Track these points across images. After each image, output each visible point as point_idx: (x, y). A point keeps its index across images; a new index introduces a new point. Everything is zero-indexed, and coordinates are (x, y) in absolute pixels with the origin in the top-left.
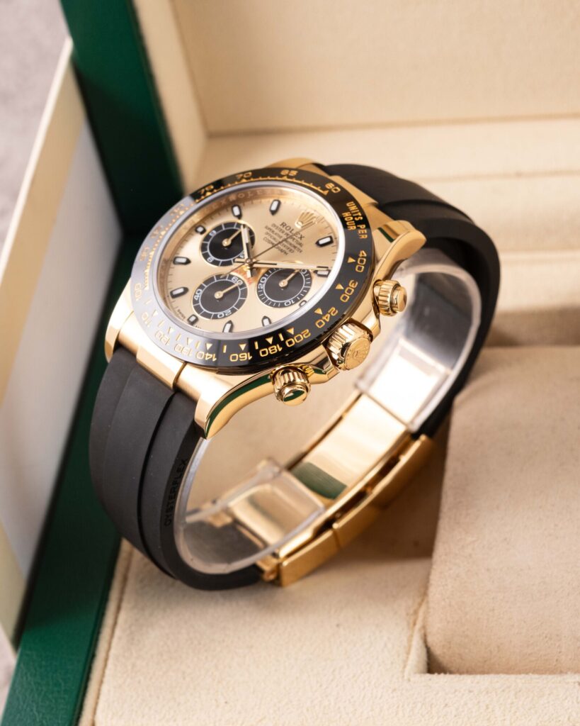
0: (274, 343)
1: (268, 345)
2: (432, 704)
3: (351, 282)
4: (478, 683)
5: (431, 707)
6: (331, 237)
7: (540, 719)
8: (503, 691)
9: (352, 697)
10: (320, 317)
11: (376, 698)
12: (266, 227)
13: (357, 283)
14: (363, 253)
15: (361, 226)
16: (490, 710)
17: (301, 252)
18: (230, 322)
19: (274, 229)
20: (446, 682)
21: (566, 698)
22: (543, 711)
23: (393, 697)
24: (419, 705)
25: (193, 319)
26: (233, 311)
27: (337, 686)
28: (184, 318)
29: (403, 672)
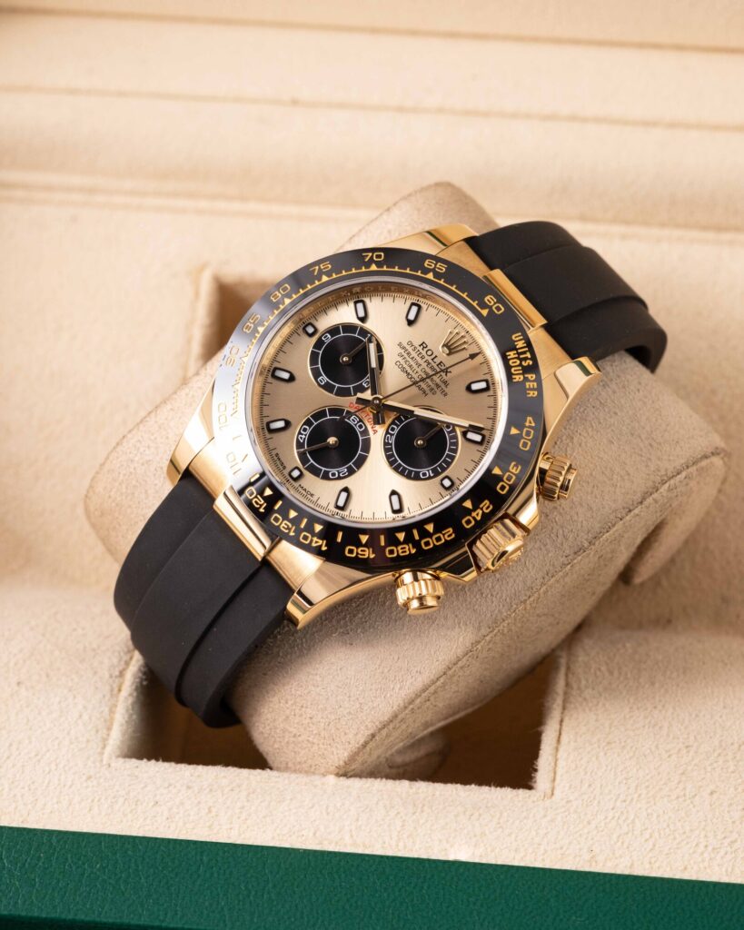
0: (406, 541)
1: (397, 543)
2: (138, 801)
3: (513, 464)
4: (199, 776)
5: (136, 805)
6: (487, 381)
7: (278, 831)
8: (232, 790)
9: (33, 783)
10: (468, 512)
11: (64, 786)
12: (400, 345)
13: (520, 468)
14: (530, 421)
15: (529, 376)
16: (213, 814)
17: (445, 395)
18: (346, 490)
19: (410, 349)
20: (158, 772)
21: (312, 807)
22: (281, 821)
23: (87, 787)
24: (121, 800)
25: (296, 473)
26: (351, 472)
27: (14, 766)
28: (284, 468)
29: (102, 754)
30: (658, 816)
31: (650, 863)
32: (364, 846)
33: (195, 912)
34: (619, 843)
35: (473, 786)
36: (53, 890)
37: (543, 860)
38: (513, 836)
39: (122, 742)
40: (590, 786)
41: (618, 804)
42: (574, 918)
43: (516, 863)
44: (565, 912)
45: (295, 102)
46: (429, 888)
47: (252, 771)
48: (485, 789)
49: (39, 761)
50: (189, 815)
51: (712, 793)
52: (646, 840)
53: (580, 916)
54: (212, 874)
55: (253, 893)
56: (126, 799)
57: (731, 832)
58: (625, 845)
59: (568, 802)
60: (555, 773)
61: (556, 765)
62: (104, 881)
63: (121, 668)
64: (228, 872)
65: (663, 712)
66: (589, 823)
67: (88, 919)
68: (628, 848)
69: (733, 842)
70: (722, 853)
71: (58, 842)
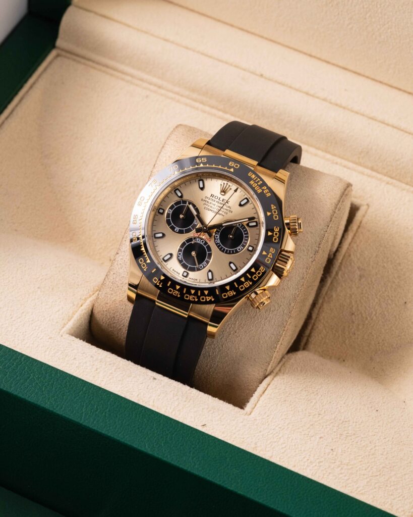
4: (99, 354)
5: (66, 356)
7: (122, 389)
8: (110, 364)
9: (26, 332)
11: (38, 338)
16: (97, 372)
22: (126, 385)
23: (48, 342)
24: (60, 352)
27: (20, 322)
29: (61, 330)
30: (292, 439)
31: (280, 458)
32: (158, 408)
33: (70, 410)
34: (270, 445)
35: (217, 399)
36: (14, 380)
37: (233, 441)
38: (224, 426)
39: (72, 328)
40: (268, 416)
41: (277, 428)
42: (234, 470)
43: (220, 438)
44: (232, 466)
45: (262, 75)
46: (176, 435)
47: (123, 359)
48: (221, 402)
49: (32, 323)
50: (87, 369)
51: (321, 438)
52: (282, 448)
53: (238, 470)
54: (85, 396)
55: (99, 411)
56: (63, 352)
57: (322, 457)
58: (272, 447)
59: (255, 420)
60: (255, 405)
61: (257, 402)
62: (37, 383)
63: (86, 297)
64: (92, 398)
65: (316, 396)
66: (260, 432)
67: (23, 397)
68: (273, 448)
69: (320, 462)
70: (314, 465)
71: (24, 360)
